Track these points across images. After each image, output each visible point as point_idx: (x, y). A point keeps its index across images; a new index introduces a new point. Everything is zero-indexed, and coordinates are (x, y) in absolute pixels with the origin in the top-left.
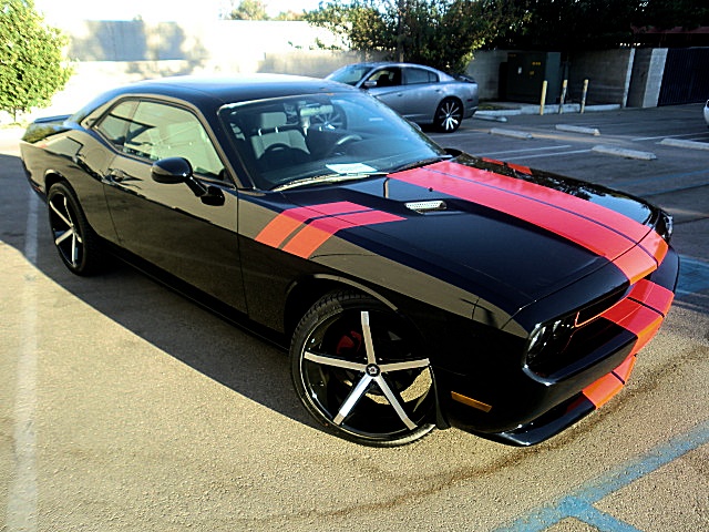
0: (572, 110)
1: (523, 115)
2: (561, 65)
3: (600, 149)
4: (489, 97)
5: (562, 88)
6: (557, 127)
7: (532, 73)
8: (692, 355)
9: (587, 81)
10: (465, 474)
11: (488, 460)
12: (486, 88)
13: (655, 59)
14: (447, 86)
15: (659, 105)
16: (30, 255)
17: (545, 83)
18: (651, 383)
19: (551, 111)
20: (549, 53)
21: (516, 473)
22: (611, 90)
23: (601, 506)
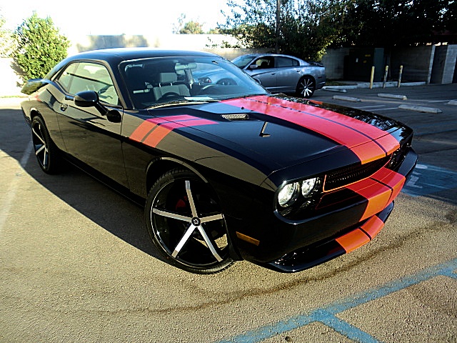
0: (392, 85)
1: (358, 88)
2: (384, 56)
3: (403, 107)
4: (338, 78)
5: (385, 71)
6: (379, 95)
7: (365, 62)
8: (433, 227)
9: (402, 66)
10: (254, 293)
11: (272, 285)
12: (335, 72)
13: (450, 52)
14: (304, 69)
15: (453, 82)
16: (22, 163)
17: (373, 68)
18: (399, 243)
19: (377, 86)
20: (376, 49)
21: (288, 294)
22: (419, 72)
23: (341, 316)
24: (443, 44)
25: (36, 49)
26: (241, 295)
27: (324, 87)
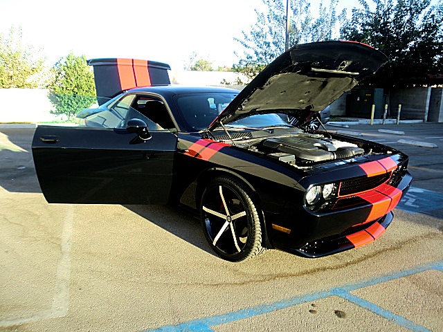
0: (391, 122)
1: (360, 124)
2: (384, 96)
3: (402, 141)
4: (341, 115)
5: (384, 109)
6: (379, 130)
7: (366, 100)
8: (427, 236)
9: (400, 105)
10: (283, 276)
12: (338, 109)
17: (374, 106)
18: (399, 246)
19: (378, 123)
20: (376, 89)
21: (311, 277)
22: (417, 111)
23: (354, 292)
24: (439, 86)
25: (71, 82)
26: (273, 277)
27: (328, 123)
